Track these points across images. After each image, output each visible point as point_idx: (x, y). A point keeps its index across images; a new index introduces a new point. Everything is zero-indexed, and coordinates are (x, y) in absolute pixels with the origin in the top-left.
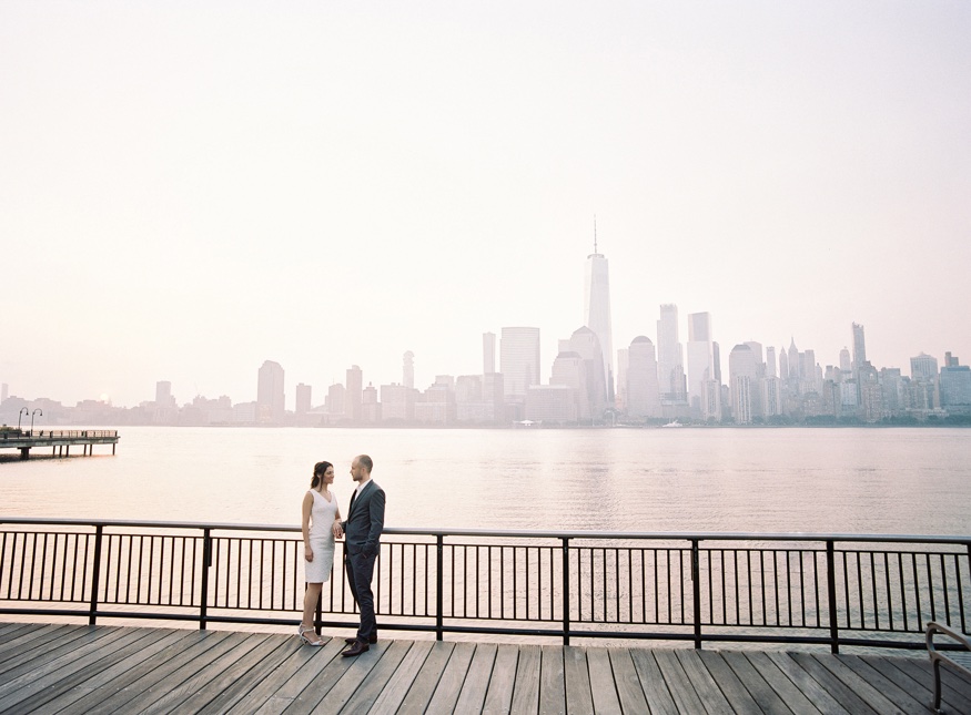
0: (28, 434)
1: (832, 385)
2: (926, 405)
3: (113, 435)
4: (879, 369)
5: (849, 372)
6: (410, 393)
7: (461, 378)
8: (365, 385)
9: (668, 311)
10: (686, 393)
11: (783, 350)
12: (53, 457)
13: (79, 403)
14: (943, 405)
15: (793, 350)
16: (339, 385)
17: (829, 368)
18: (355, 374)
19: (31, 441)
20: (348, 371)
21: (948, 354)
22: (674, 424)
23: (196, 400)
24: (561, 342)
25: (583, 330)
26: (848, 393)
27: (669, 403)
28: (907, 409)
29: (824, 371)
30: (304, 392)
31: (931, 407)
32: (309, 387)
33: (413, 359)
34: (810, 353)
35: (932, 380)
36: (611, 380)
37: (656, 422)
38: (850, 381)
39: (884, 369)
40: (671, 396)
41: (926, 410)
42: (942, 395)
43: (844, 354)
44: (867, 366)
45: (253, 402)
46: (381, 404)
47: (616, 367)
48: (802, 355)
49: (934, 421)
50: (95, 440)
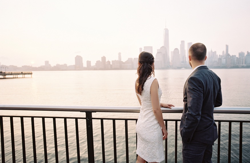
0: (4, 73)
1: (220, 59)
2: (241, 63)
3: (31, 73)
4: (231, 55)
5: (224, 56)
6: (120, 62)
7: (134, 59)
8: (107, 61)
9: (183, 42)
10: (186, 61)
11: (209, 51)
12: (14, 78)
13: (22, 66)
14: (245, 63)
15: (211, 51)
16: (99, 61)
17: (220, 55)
18: (104, 58)
19: (5, 74)
20: (102, 57)
21: (248, 52)
22: (183, 68)
23: (57, 65)
24: (158, 50)
25: (163, 47)
26: (224, 61)
27: (182, 63)
28: (237, 64)
29: (218, 56)
30: (89, 63)
31: (242, 64)
32: (90, 61)
33: (121, 54)
34: (215, 52)
35: (243, 58)
36: (169, 58)
37: (179, 68)
38: (225, 58)
39: (232, 56)
40: (183, 62)
41: (241, 65)
42: (245, 61)
43: (223, 52)
44: (229, 55)
45: (74, 65)
46: (112, 65)
47: (170, 55)
48: (213, 52)
49: (243, 67)
50: (25, 74)
